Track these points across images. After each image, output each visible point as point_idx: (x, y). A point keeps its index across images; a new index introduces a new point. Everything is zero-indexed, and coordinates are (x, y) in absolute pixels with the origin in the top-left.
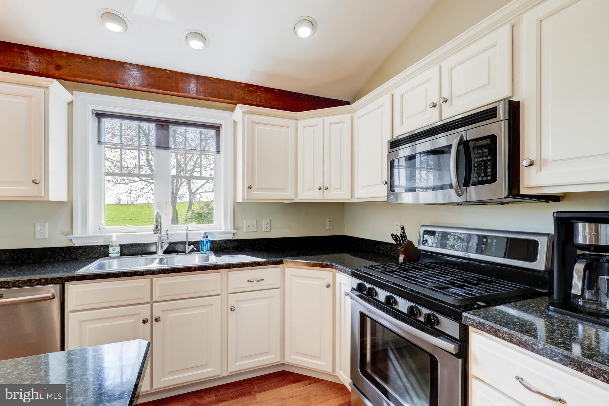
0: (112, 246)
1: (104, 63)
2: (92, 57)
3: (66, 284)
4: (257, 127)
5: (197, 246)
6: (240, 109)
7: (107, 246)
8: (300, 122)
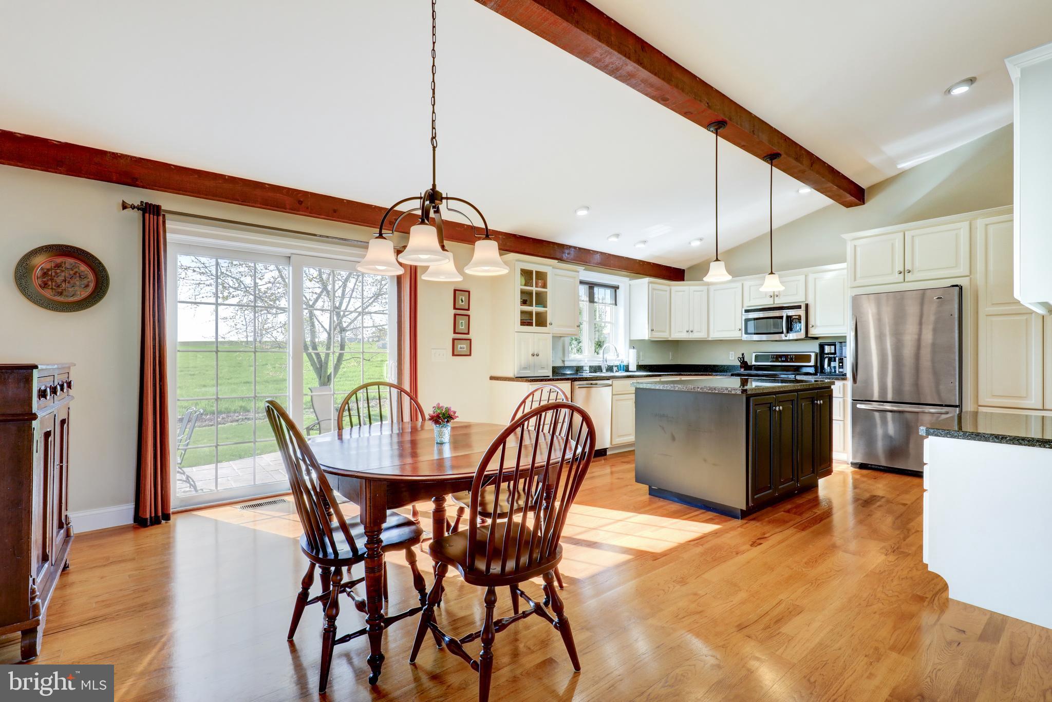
4: (654, 292)
8: (673, 288)
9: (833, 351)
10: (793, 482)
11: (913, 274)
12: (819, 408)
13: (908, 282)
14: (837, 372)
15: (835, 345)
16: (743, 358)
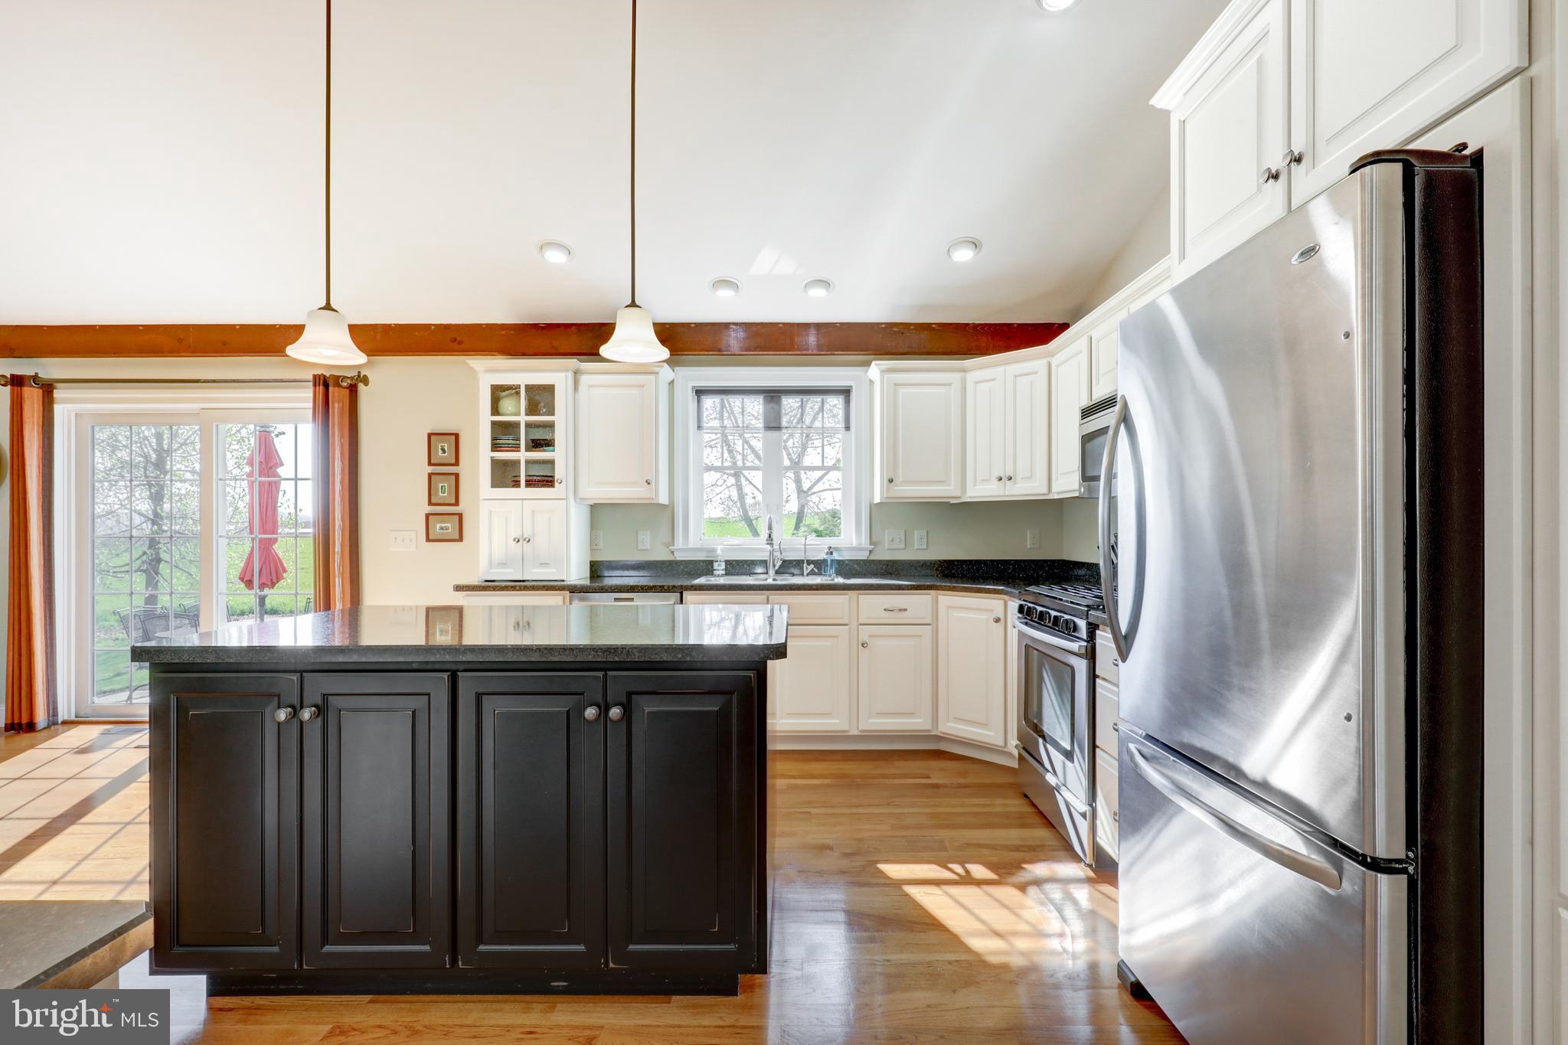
0: (717, 561)
1: (708, 328)
2: (695, 323)
3: (685, 594)
4: (902, 391)
5: (819, 566)
6: (876, 367)
7: (711, 562)
8: (971, 377)
11: (1312, 165)
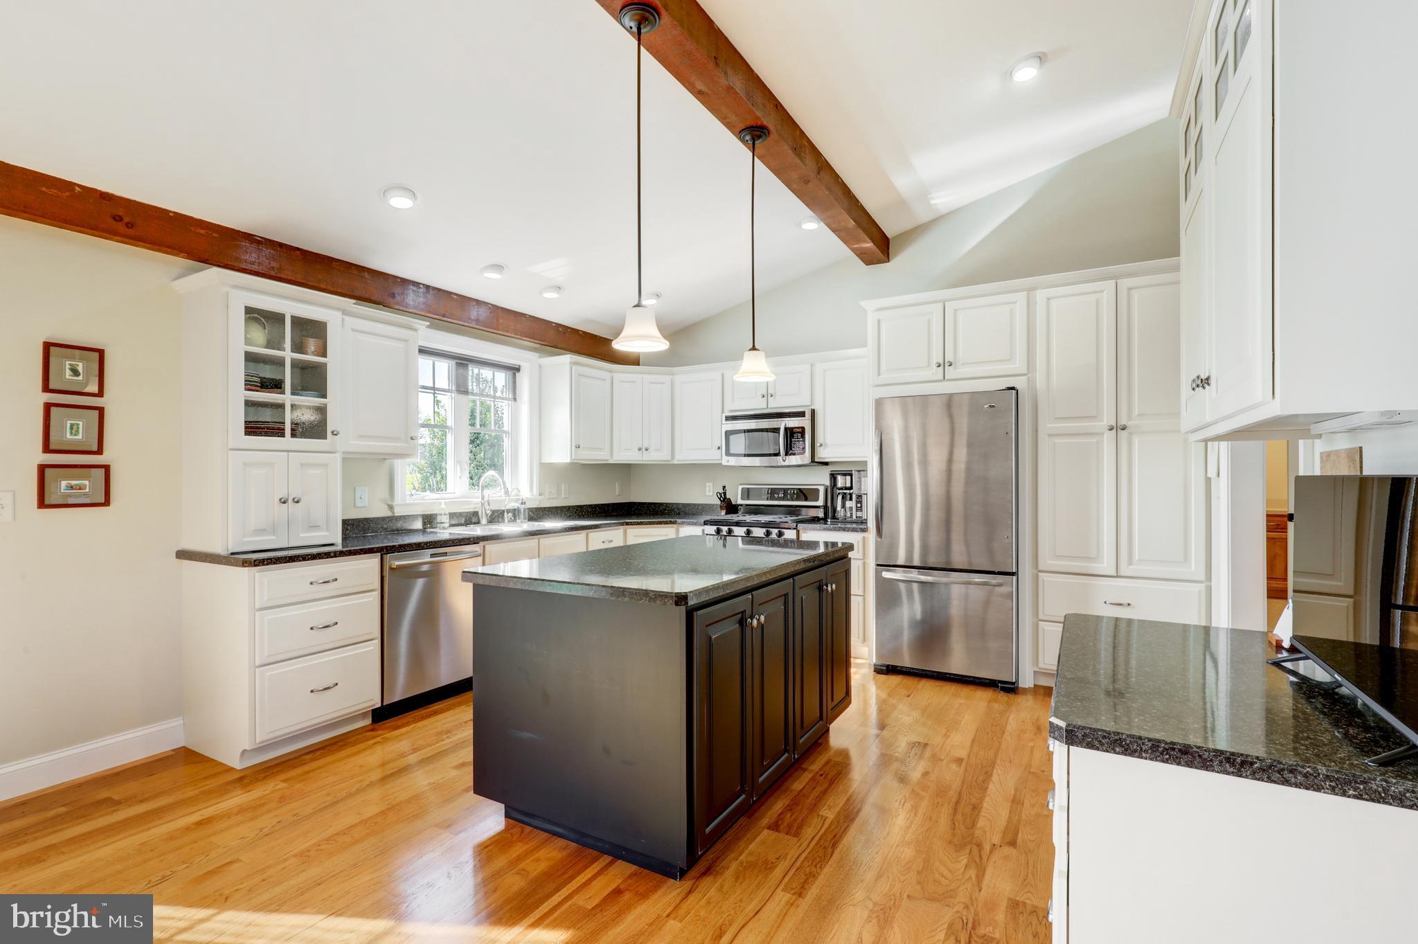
4: (582, 379)
8: (615, 375)
9: (848, 485)
10: (786, 755)
11: (955, 368)
12: (830, 597)
13: (949, 380)
14: (854, 517)
15: (851, 475)
16: (725, 494)
